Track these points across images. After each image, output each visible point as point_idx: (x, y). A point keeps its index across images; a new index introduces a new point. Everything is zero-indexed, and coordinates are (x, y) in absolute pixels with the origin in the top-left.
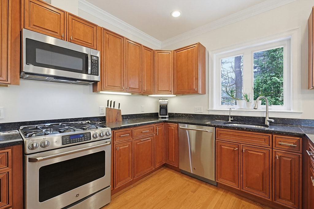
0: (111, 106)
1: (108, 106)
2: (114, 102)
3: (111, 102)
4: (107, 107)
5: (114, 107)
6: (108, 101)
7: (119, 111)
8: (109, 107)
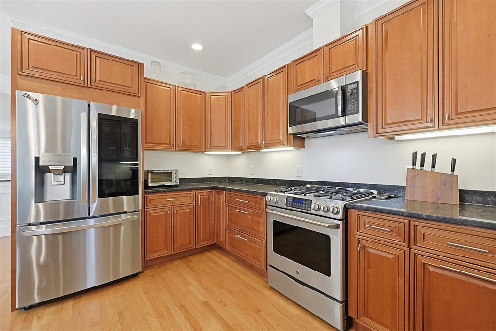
0: (422, 165)
1: (414, 164)
2: (434, 157)
3: (423, 156)
4: (411, 167)
5: (433, 166)
6: (415, 155)
7: (452, 178)
8: (418, 166)
